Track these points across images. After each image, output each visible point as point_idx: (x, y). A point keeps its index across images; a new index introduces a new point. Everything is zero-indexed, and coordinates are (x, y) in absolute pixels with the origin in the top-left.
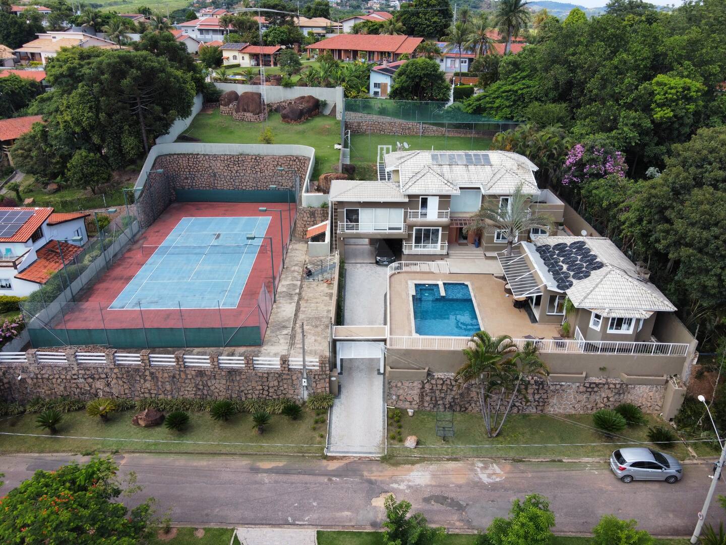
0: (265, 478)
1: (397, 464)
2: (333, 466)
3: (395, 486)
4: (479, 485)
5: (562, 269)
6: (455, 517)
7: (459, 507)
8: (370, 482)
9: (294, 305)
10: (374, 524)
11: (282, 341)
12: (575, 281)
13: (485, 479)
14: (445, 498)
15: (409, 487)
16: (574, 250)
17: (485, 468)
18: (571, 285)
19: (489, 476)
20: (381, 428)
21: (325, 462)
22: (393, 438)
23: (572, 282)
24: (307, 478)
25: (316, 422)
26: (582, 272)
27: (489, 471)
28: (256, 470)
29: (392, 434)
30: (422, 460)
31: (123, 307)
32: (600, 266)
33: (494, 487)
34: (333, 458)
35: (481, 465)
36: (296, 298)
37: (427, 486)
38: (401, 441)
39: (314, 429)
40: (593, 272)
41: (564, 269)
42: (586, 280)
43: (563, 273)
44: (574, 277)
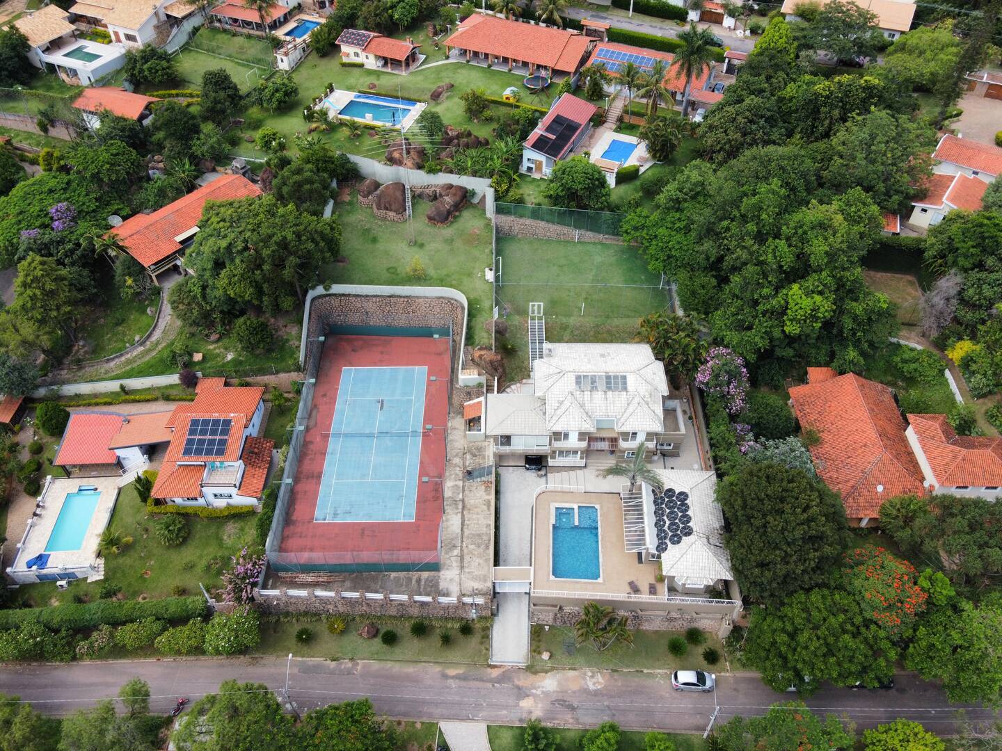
0: (453, 683)
1: (535, 673)
2: (495, 673)
3: (534, 691)
4: (586, 691)
5: (664, 526)
6: (569, 716)
7: (572, 708)
8: (519, 688)
9: (460, 515)
10: (521, 720)
11: (454, 564)
12: (670, 546)
13: (592, 687)
14: (565, 701)
15: (543, 692)
16: (678, 503)
17: (592, 677)
18: (666, 549)
19: (594, 684)
20: (526, 642)
21: (489, 670)
22: (535, 651)
23: (667, 545)
24: (478, 684)
25: (483, 637)
26: (677, 535)
27: (594, 680)
28: (445, 676)
29: (534, 648)
30: (553, 669)
33: (596, 693)
34: (495, 667)
35: (590, 674)
36: (460, 507)
37: (554, 691)
38: (540, 653)
39: (482, 643)
40: (684, 538)
41: (666, 528)
42: (677, 546)
43: (665, 531)
44: (670, 540)
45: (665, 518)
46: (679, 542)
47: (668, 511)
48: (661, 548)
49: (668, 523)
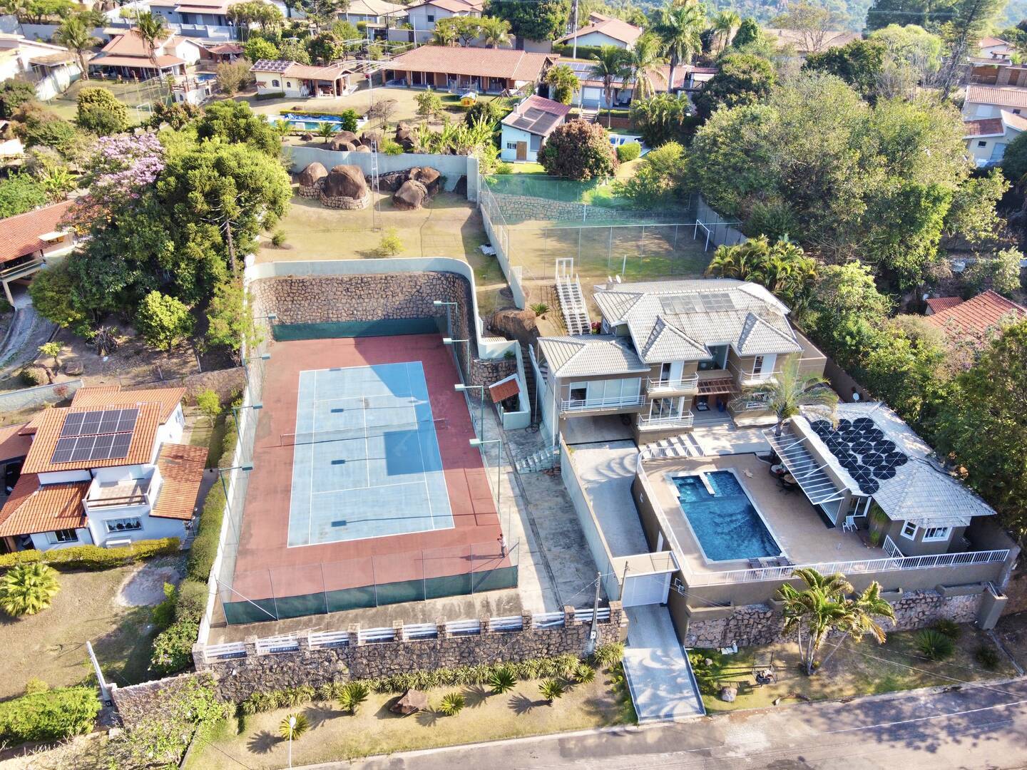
0: (584, 765)
2: (652, 737)
5: (856, 461)
9: (524, 514)
12: (881, 482)
16: (862, 432)
18: (877, 488)
23: (876, 482)
26: (884, 468)
31: (306, 542)
32: (903, 459)
36: (521, 503)
37: (766, 749)
40: (897, 468)
41: (860, 462)
42: (891, 480)
43: (860, 467)
44: (876, 475)
45: (851, 452)
46: (892, 474)
47: (851, 444)
48: (868, 487)
49: (859, 458)
